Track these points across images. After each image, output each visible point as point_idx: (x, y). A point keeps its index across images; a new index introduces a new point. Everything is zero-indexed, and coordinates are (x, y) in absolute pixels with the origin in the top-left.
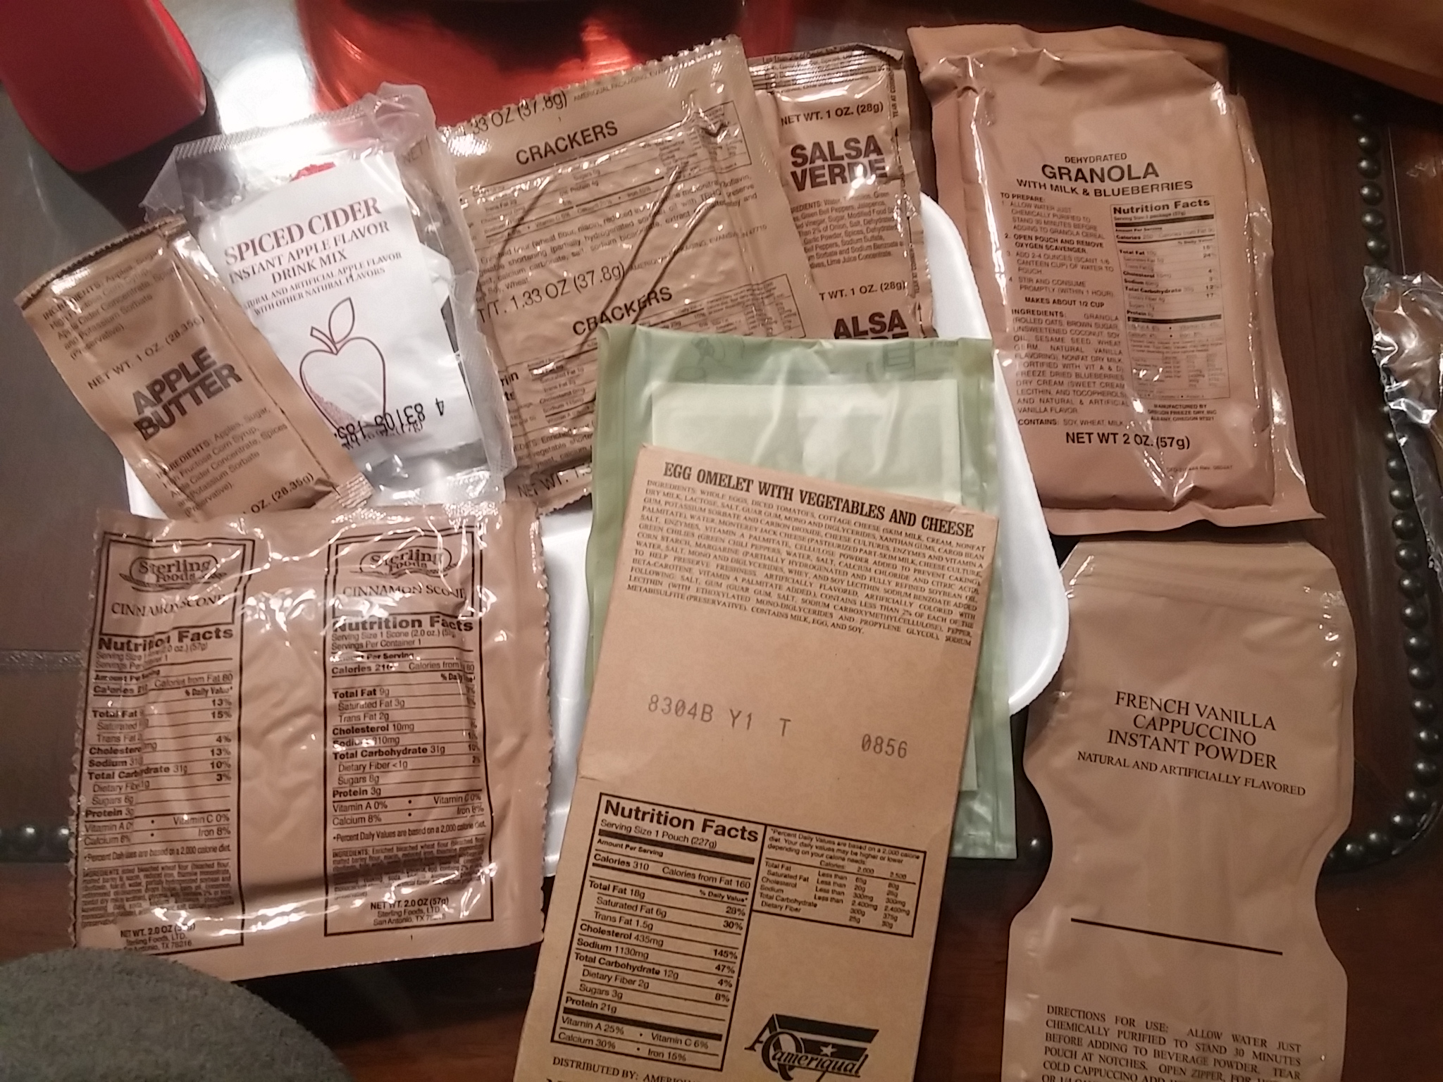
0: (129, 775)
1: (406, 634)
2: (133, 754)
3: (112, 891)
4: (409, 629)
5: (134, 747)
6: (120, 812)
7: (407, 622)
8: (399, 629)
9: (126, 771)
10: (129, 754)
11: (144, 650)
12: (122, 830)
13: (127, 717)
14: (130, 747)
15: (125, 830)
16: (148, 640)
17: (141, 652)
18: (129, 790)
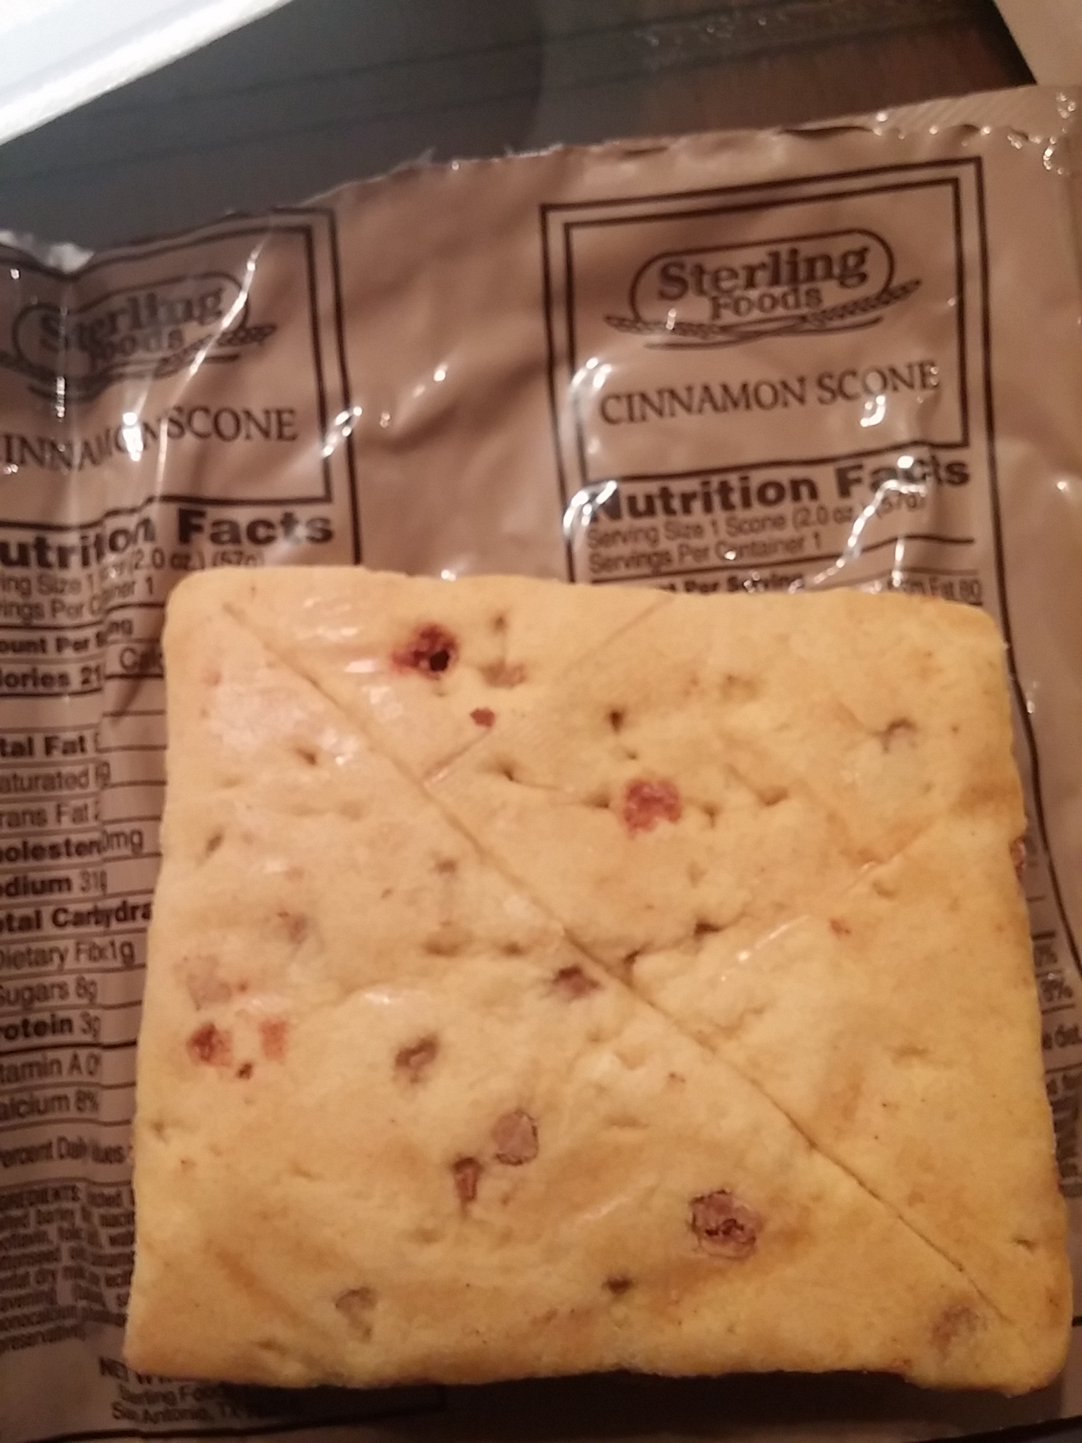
0: (80, 919)
1: (779, 522)
2: (86, 859)
3: (66, 1247)
4: (787, 507)
5: (86, 838)
6: (66, 1024)
7: (779, 487)
8: (758, 510)
9: (73, 908)
10: (76, 860)
11: (85, 562)
12: (76, 1077)
13: (57, 755)
14: (75, 838)
15: (86, 1078)
16: (92, 534)
17: (75, 568)
18: (84, 962)
